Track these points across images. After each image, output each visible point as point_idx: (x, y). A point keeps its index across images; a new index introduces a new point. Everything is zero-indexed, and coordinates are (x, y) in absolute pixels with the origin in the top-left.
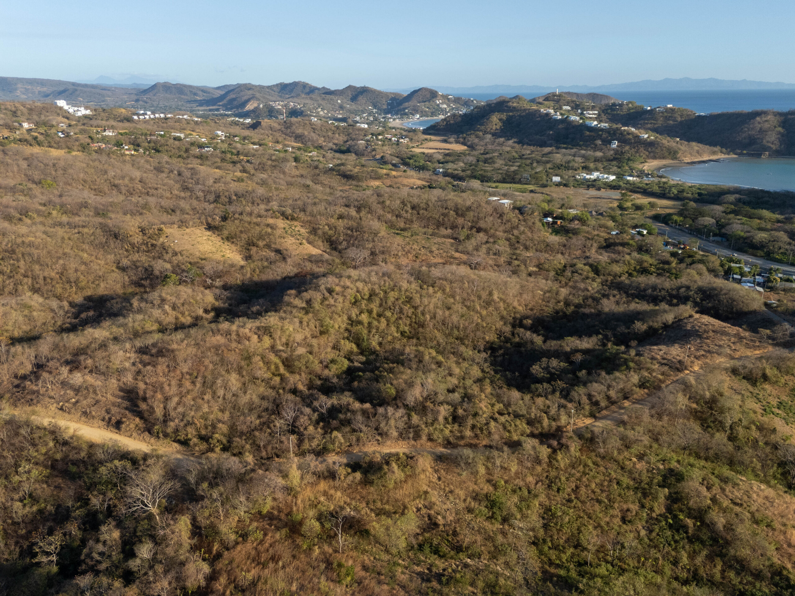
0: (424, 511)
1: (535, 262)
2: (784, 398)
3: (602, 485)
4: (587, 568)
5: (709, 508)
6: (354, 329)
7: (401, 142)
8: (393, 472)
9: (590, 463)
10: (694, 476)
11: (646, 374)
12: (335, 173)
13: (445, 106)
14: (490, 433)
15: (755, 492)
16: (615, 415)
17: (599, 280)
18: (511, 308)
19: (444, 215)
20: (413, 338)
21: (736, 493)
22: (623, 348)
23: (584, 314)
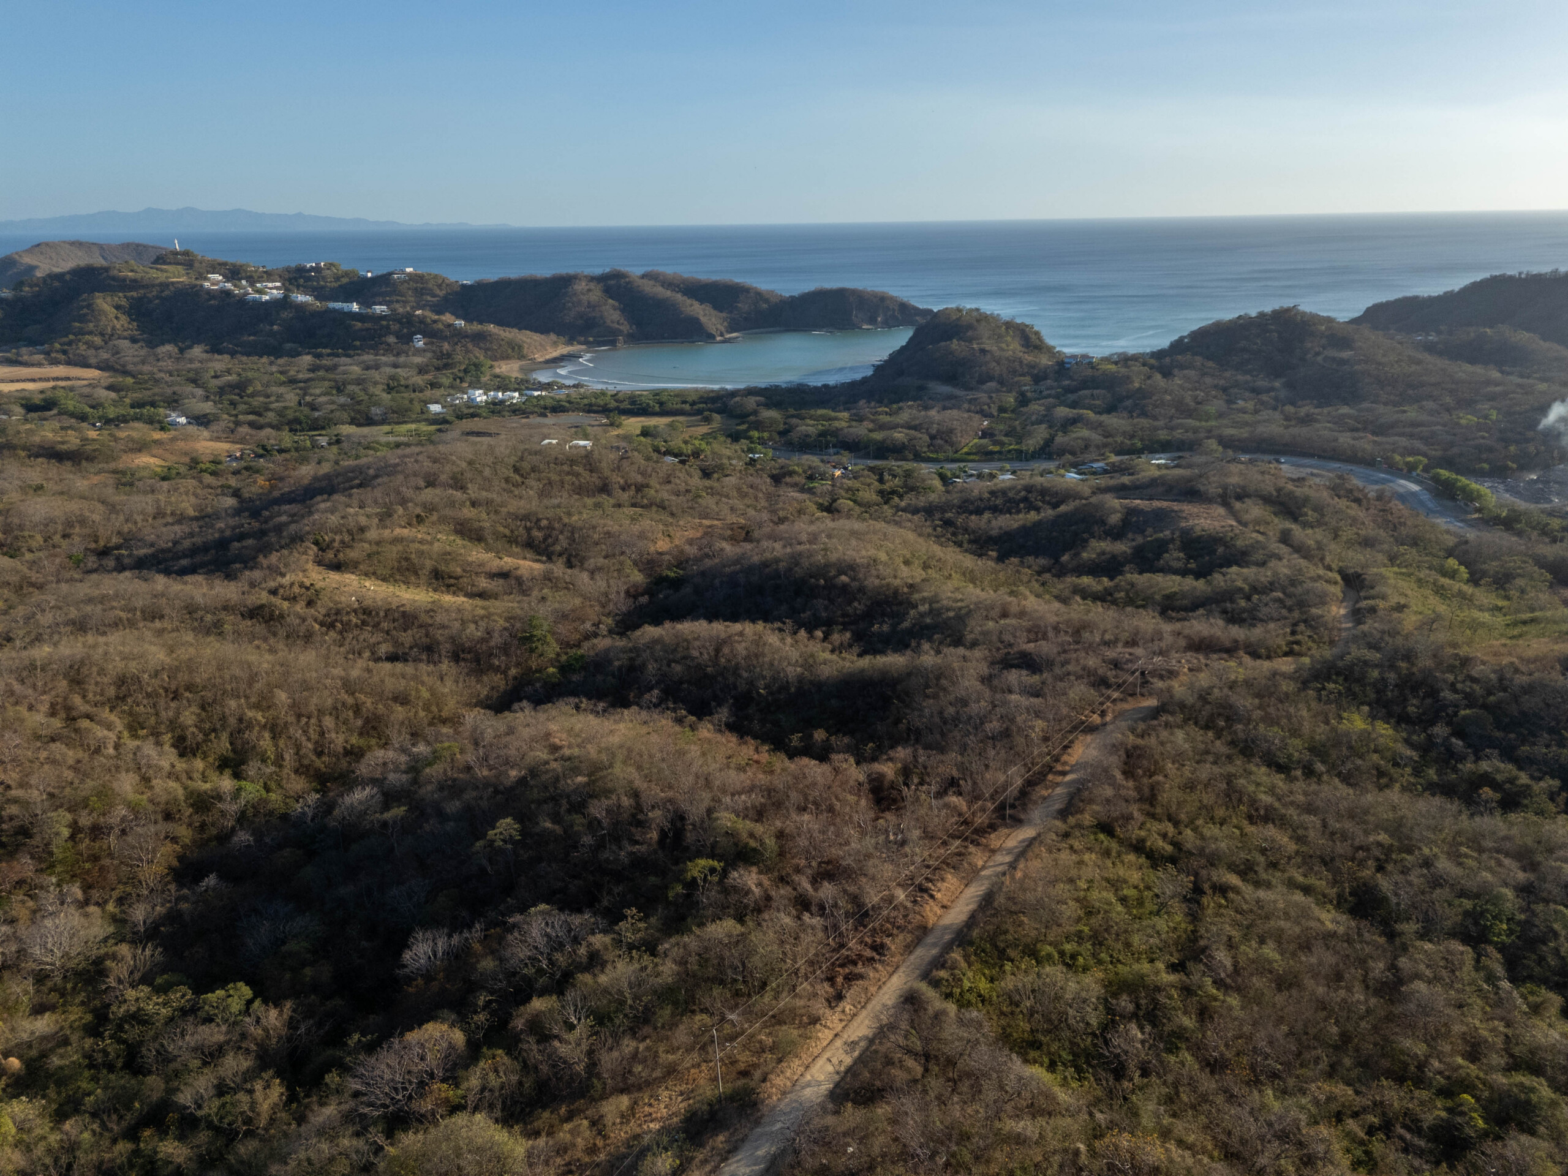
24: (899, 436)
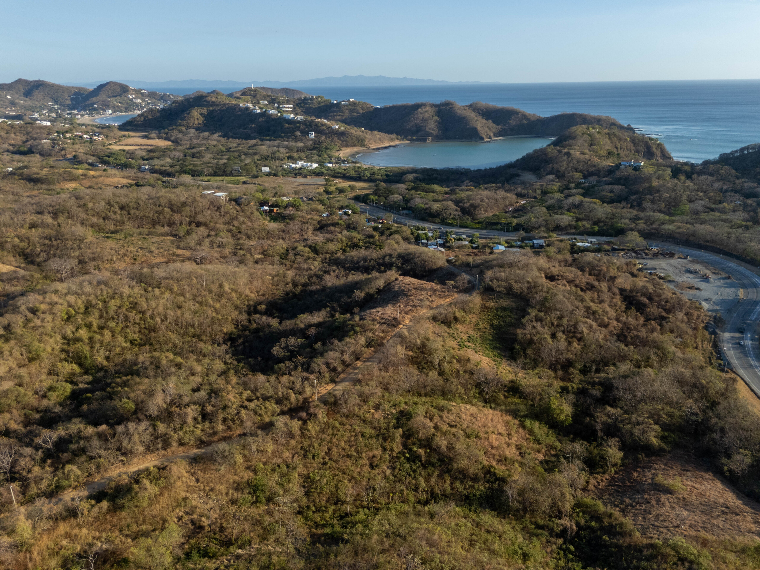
0: (186, 518)
1: (259, 249)
2: (472, 333)
3: (350, 441)
4: (348, 519)
5: (434, 435)
6: (72, 348)
7: (95, 140)
8: (146, 489)
9: (337, 424)
10: (419, 412)
11: (370, 335)
12: (17, 177)
13: (139, 101)
14: (242, 421)
15: (463, 413)
16: (351, 376)
17: (319, 259)
18: (243, 297)
19: (159, 213)
20: (145, 345)
21: (451, 417)
22: (348, 316)
23: (311, 291)
24: (439, 206)
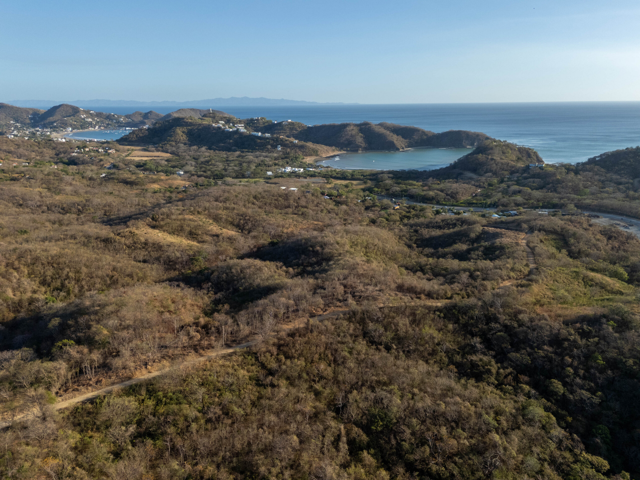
13: (90, 120)
24: (431, 193)
